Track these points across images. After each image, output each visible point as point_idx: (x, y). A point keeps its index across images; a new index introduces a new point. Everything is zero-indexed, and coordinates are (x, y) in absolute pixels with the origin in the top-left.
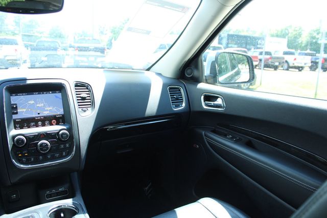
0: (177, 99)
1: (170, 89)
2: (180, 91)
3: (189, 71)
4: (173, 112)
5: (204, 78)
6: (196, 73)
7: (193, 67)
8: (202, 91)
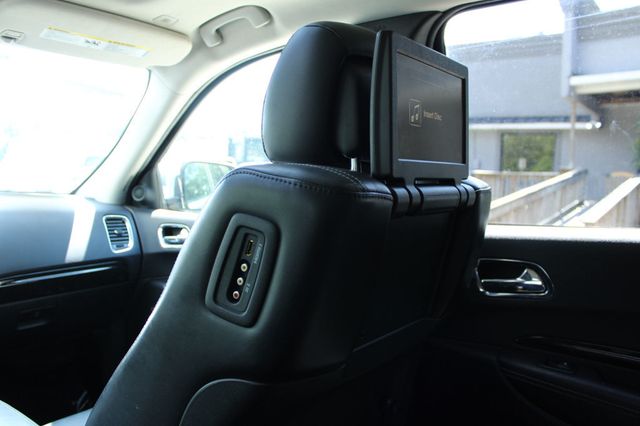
0: (119, 235)
1: (107, 220)
2: (124, 222)
3: (139, 192)
4: (112, 256)
5: (164, 202)
6: (149, 195)
7: (144, 185)
8: (158, 221)
